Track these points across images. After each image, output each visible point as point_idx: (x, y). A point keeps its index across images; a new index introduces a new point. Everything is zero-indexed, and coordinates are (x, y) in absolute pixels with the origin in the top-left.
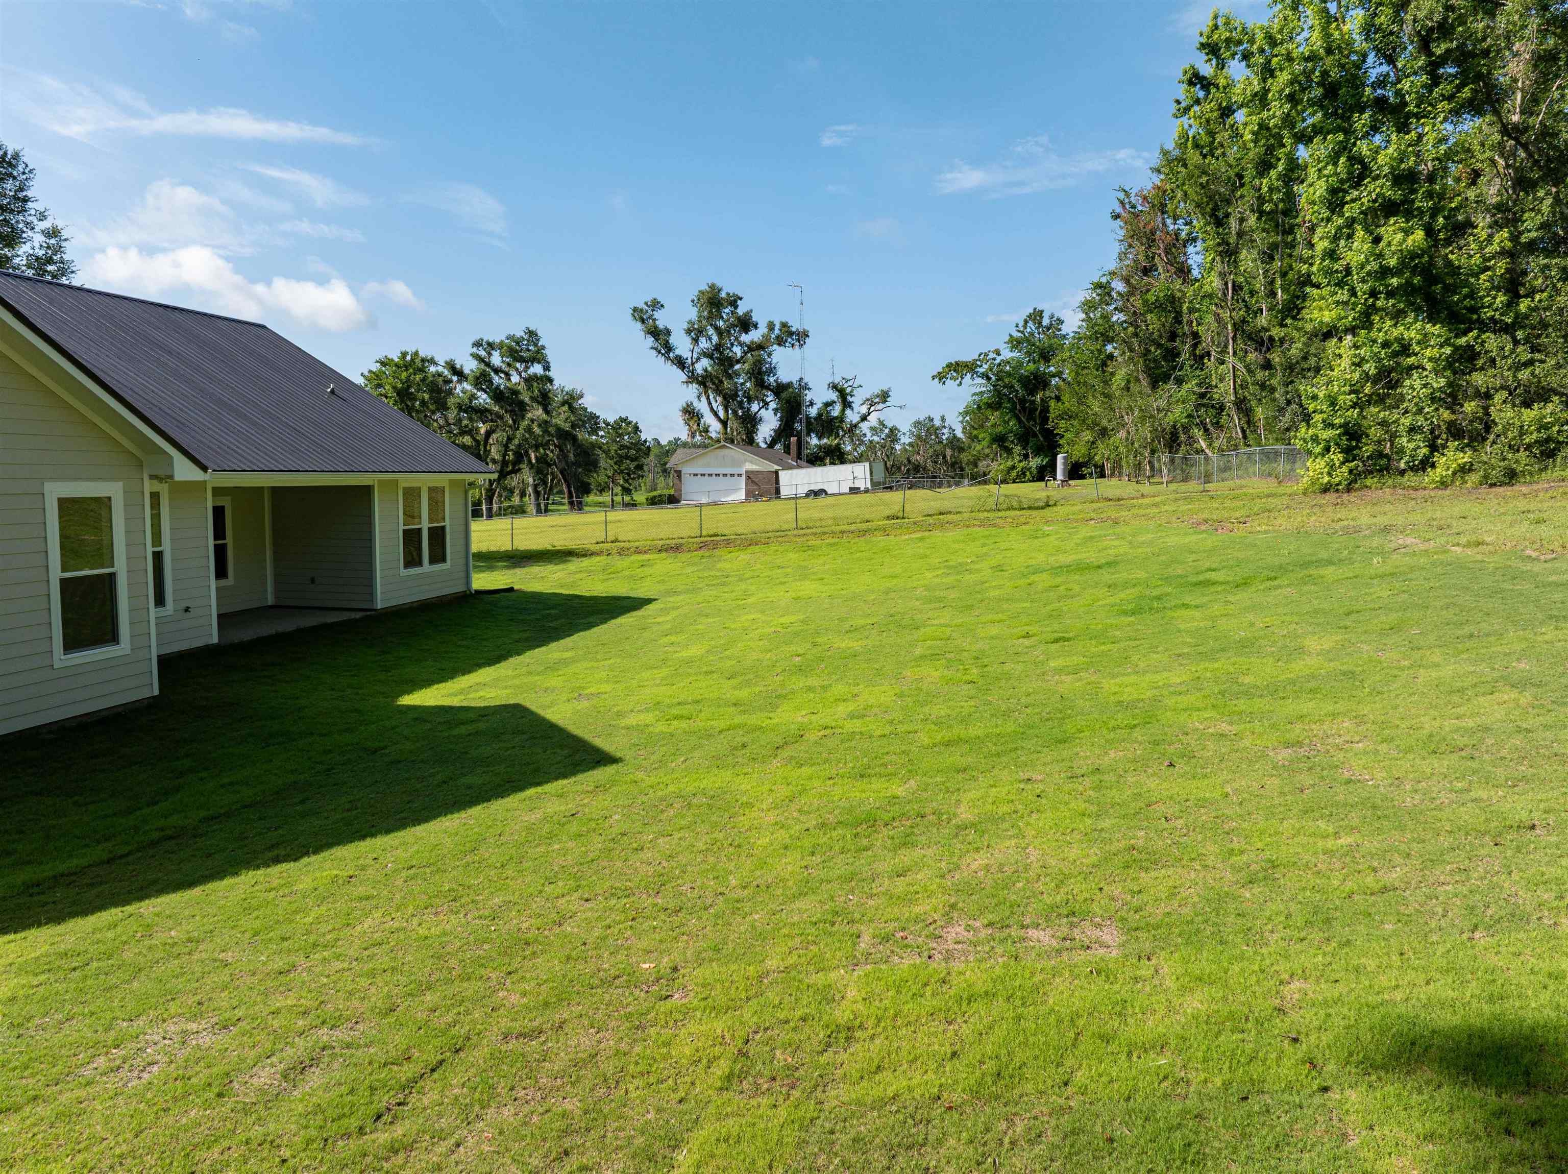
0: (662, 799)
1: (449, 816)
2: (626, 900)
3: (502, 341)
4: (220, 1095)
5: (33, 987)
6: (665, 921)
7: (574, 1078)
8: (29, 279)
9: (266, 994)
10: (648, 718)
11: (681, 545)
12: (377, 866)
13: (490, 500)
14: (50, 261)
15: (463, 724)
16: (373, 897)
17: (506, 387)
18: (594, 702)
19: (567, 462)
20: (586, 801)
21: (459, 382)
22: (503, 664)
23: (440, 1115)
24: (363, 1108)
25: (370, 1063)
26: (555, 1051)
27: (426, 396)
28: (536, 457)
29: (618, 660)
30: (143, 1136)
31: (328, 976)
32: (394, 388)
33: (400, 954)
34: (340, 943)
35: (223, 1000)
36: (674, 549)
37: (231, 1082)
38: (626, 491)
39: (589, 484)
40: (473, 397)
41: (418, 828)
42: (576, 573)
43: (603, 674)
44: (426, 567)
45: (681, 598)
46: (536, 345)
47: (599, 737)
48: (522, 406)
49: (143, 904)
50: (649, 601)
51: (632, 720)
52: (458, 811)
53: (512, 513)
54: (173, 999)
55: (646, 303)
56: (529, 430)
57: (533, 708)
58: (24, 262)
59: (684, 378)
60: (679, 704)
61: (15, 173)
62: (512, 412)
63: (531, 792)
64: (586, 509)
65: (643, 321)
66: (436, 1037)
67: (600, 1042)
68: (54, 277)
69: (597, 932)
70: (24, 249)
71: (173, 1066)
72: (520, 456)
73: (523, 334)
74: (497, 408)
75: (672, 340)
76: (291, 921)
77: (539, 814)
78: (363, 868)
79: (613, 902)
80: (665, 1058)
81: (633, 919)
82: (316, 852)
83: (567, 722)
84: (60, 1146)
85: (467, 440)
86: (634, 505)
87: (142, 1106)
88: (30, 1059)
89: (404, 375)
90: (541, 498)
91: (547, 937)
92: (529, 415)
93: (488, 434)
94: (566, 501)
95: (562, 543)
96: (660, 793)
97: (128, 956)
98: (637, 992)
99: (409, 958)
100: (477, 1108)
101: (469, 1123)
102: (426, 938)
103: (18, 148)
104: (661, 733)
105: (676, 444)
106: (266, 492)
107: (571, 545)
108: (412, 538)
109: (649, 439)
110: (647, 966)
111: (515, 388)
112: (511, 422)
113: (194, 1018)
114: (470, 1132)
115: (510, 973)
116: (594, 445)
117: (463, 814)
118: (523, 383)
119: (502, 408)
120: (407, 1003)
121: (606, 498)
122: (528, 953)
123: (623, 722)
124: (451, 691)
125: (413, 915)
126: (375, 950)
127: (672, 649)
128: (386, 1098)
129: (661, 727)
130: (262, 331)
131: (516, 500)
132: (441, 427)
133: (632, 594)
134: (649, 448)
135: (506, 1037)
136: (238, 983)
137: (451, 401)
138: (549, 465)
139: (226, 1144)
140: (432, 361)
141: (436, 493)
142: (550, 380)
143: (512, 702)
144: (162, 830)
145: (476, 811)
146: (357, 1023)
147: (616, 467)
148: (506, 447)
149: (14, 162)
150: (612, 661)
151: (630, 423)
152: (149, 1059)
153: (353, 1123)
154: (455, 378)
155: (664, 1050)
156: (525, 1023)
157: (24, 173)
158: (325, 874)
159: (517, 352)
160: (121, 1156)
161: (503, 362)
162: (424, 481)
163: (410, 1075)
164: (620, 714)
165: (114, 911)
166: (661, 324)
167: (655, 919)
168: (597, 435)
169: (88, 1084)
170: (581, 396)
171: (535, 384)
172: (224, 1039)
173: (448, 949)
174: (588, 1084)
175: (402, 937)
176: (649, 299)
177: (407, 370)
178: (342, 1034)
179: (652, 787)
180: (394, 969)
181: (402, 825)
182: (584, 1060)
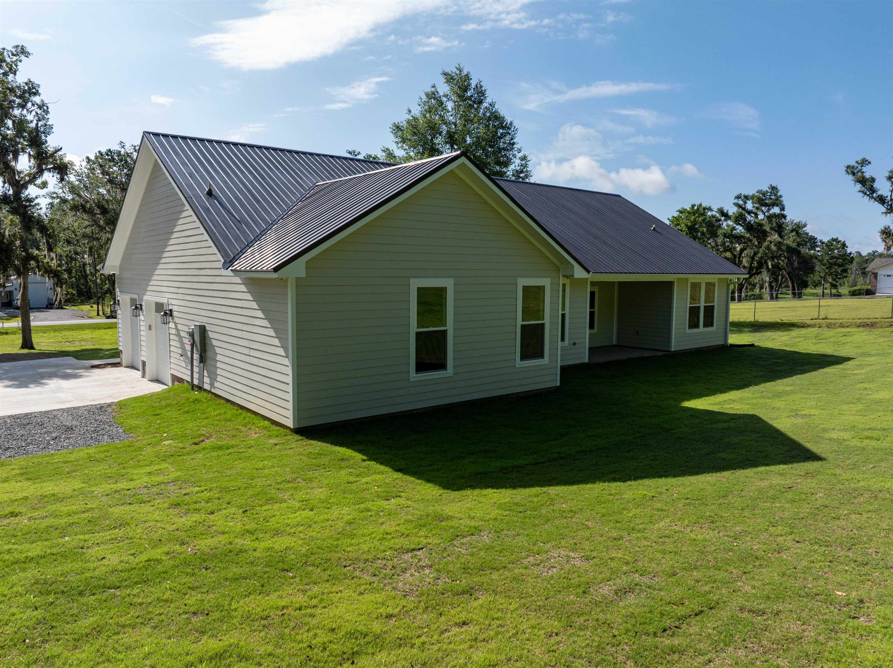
0: (855, 490)
1: (710, 474)
2: (826, 548)
3: (754, 194)
4: (584, 592)
5: (504, 516)
6: (854, 569)
7: (785, 647)
8: (514, 181)
9: (607, 548)
10: (846, 435)
11: (875, 323)
12: (668, 494)
13: (740, 291)
14: (522, 172)
15: (719, 422)
16: (665, 510)
17: (755, 222)
18: (807, 420)
19: (792, 268)
20: (799, 481)
21: (725, 220)
22: (746, 390)
23: (700, 641)
24: (657, 622)
25: (661, 600)
26: (773, 627)
27: (705, 230)
28: (772, 265)
29: (824, 395)
30: (549, 600)
31: (640, 547)
32: (686, 225)
33: (680, 545)
34: (646, 531)
35: (587, 545)
36: (869, 325)
37: (590, 587)
38: (834, 286)
39: (807, 282)
40: (734, 229)
41: (692, 477)
42: (796, 337)
43: (814, 403)
44: (701, 329)
45: (873, 358)
46: (776, 195)
47: (809, 442)
48: (765, 234)
49: (550, 488)
50: (848, 359)
51: (834, 435)
52: (716, 472)
53: (754, 299)
54: (563, 539)
55: (857, 162)
56: (768, 248)
57: (765, 418)
58: (511, 174)
59: (884, 210)
60: (870, 429)
61: (510, 132)
62: (758, 238)
63: (762, 469)
64: (804, 297)
65: (854, 174)
66: (699, 596)
67: (804, 631)
68: (523, 179)
69: (804, 563)
70: (512, 167)
71: (563, 571)
72: (761, 265)
73: (767, 189)
74: (748, 235)
75: (876, 185)
76: (621, 514)
77: (767, 483)
78: (660, 493)
79: (816, 547)
80: (852, 656)
81: (830, 562)
82: (635, 479)
83: (787, 430)
84: (514, 592)
85: (728, 255)
86: (840, 296)
87: (549, 586)
88: (503, 549)
89: (693, 218)
90: (774, 290)
91: (769, 558)
92: (769, 239)
93: (742, 251)
94: (790, 292)
95: (788, 318)
96: (853, 485)
97: (543, 512)
98: (832, 608)
99: (684, 549)
100: (722, 645)
101: (716, 651)
102: (695, 540)
103: (512, 119)
104: (855, 446)
105: (874, 256)
106: (616, 284)
107: (795, 320)
108: (694, 312)
109: (853, 252)
110: (840, 593)
111: (761, 222)
112: (756, 243)
113: (573, 550)
114: (717, 657)
115: (745, 573)
116: (812, 257)
117: (718, 474)
118: (766, 219)
119: (751, 235)
120: (682, 573)
121: (819, 291)
122: (757, 564)
123: (827, 436)
124: (713, 402)
125: (688, 526)
126: (666, 540)
127: (865, 392)
128: (669, 621)
129: (856, 442)
130: (618, 198)
131: (757, 291)
132: (712, 247)
133: (836, 354)
134: (853, 258)
135: (742, 609)
136: (594, 539)
137: (720, 232)
138: (781, 270)
139: (586, 617)
140: (710, 209)
141: (710, 286)
142: (784, 217)
143: (751, 413)
144: (559, 453)
145: (727, 474)
146: (654, 576)
147: (827, 271)
148: (753, 258)
149: (510, 126)
150: (819, 395)
151: (840, 241)
152: (552, 565)
153: (651, 629)
154: (723, 218)
155: (852, 651)
156: (755, 605)
157: (514, 131)
158: (639, 492)
159: (763, 200)
160: (540, 606)
161: (754, 207)
162: (703, 279)
163: (683, 613)
164: (824, 430)
165: (538, 489)
166: (867, 175)
167: (847, 565)
168: (815, 250)
169: (526, 568)
170: (805, 226)
171: (774, 219)
172: (585, 565)
173: (708, 549)
174: (795, 654)
175: (681, 536)
176: (859, 159)
177: (694, 215)
178: (645, 580)
179: (847, 480)
180: (676, 553)
181: (683, 474)
182: (793, 639)
